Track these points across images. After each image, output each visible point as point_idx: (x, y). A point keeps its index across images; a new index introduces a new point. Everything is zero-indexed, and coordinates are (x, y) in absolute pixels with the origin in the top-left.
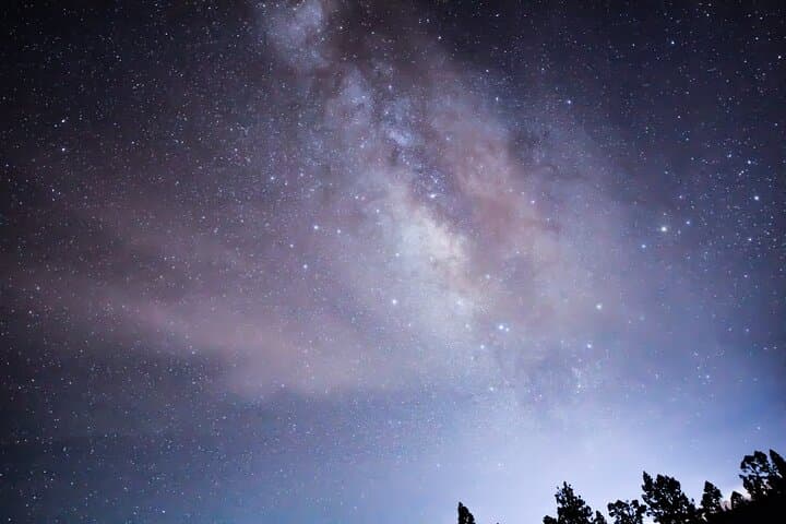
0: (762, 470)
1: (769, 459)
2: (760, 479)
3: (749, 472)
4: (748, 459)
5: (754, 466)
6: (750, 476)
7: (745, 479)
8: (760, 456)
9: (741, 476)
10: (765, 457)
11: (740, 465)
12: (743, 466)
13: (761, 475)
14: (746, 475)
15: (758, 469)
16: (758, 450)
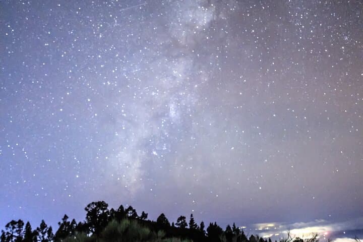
0: (17, 231)
1: (24, 227)
2: (12, 236)
3: (9, 230)
4: (13, 223)
5: (14, 228)
6: (8, 233)
7: (4, 233)
8: (20, 223)
9: (2, 231)
10: (23, 224)
11: (6, 224)
12: (7, 226)
13: (14, 234)
14: (6, 231)
15: (15, 230)
16: (22, 220)
